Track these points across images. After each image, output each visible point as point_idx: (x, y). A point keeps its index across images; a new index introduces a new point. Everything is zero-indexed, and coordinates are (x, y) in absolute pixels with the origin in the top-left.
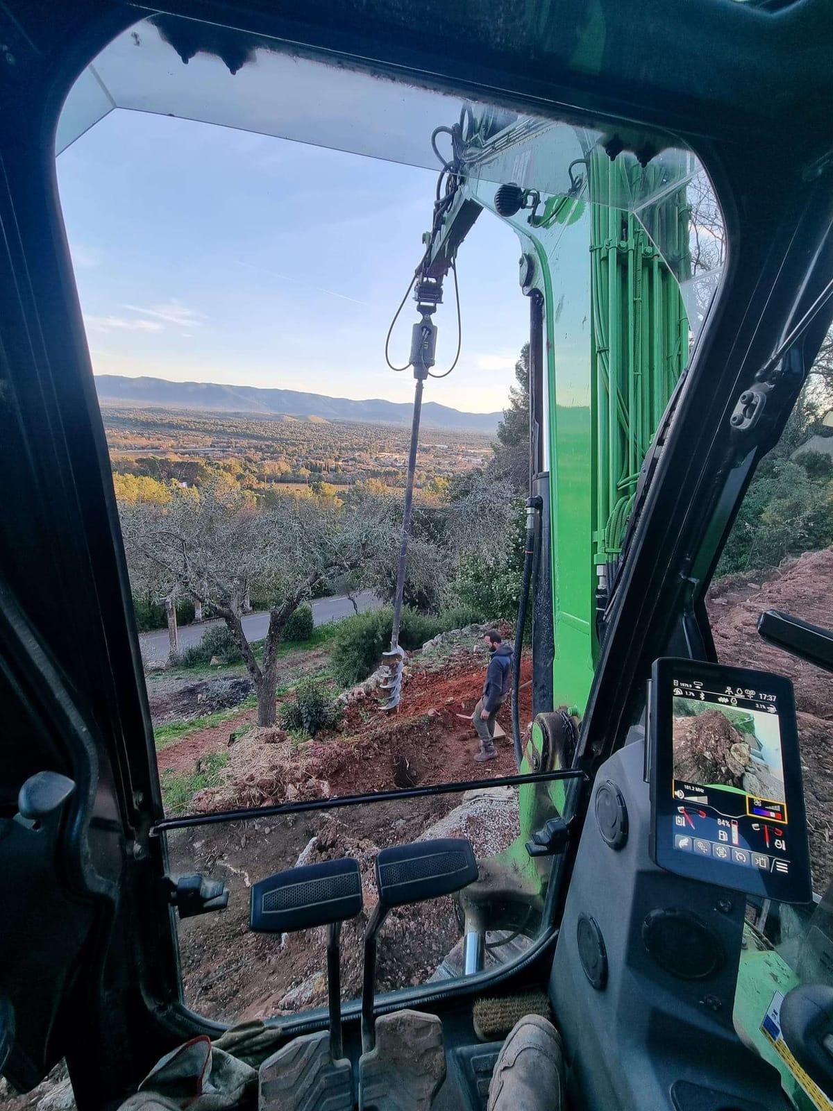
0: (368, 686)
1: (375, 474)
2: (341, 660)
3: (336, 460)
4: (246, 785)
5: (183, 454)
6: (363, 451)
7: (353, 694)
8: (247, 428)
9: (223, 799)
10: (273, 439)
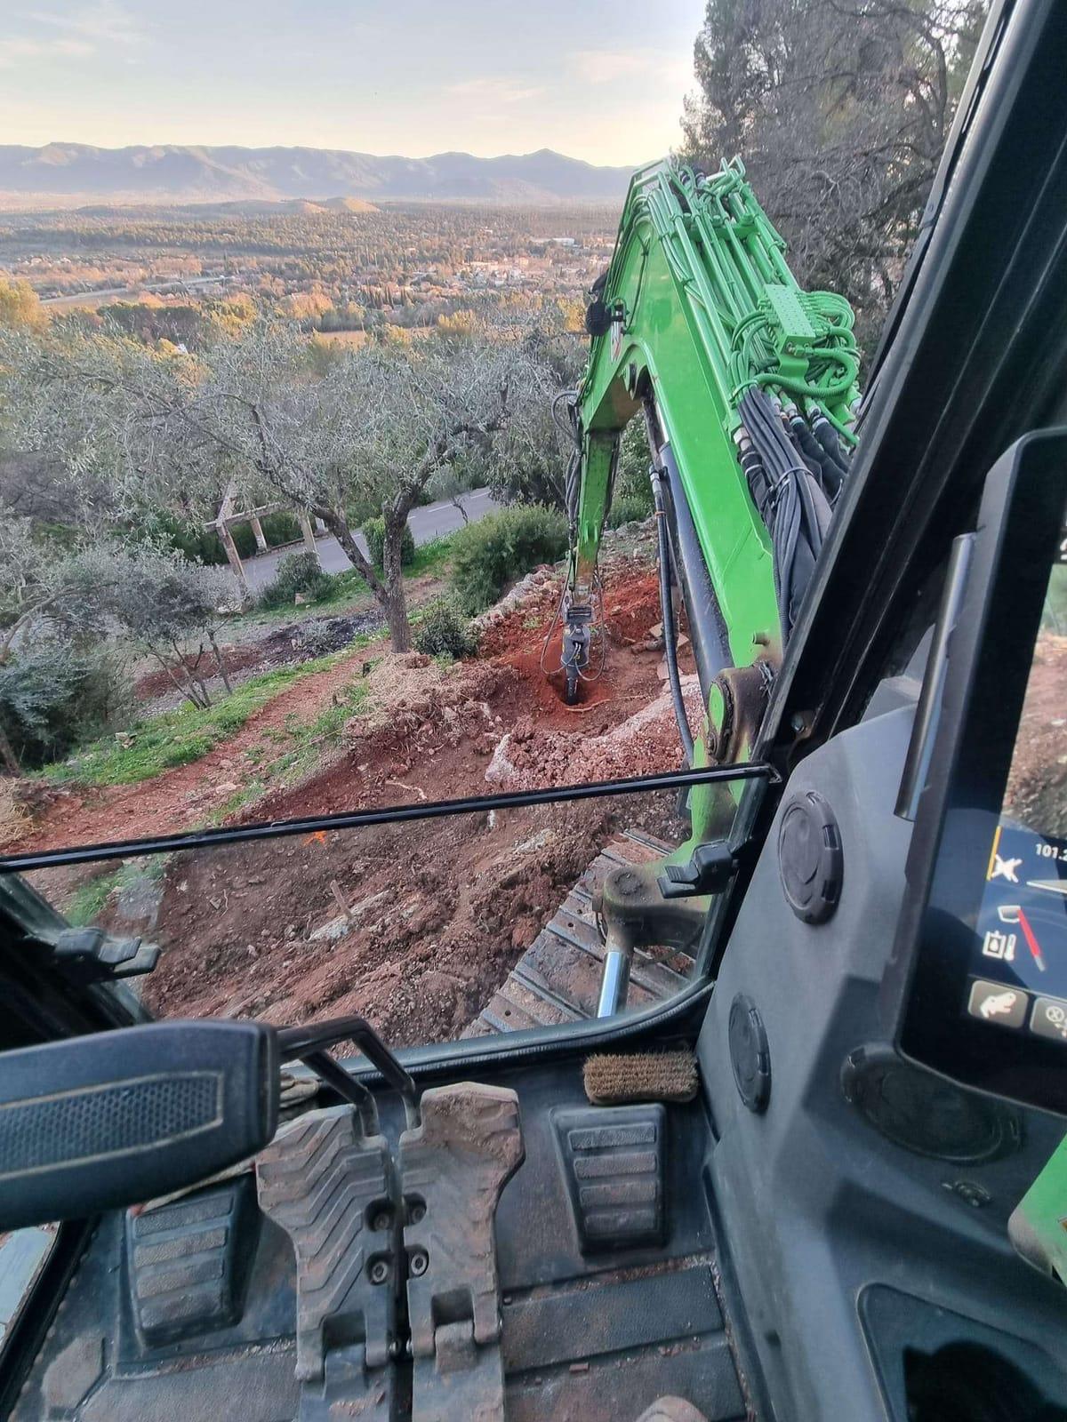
0: (506, 608)
1: (464, 303)
2: (463, 582)
3: (401, 283)
4: (399, 710)
5: (165, 292)
6: (440, 262)
7: (489, 618)
8: (250, 233)
9: (378, 726)
10: (297, 252)
